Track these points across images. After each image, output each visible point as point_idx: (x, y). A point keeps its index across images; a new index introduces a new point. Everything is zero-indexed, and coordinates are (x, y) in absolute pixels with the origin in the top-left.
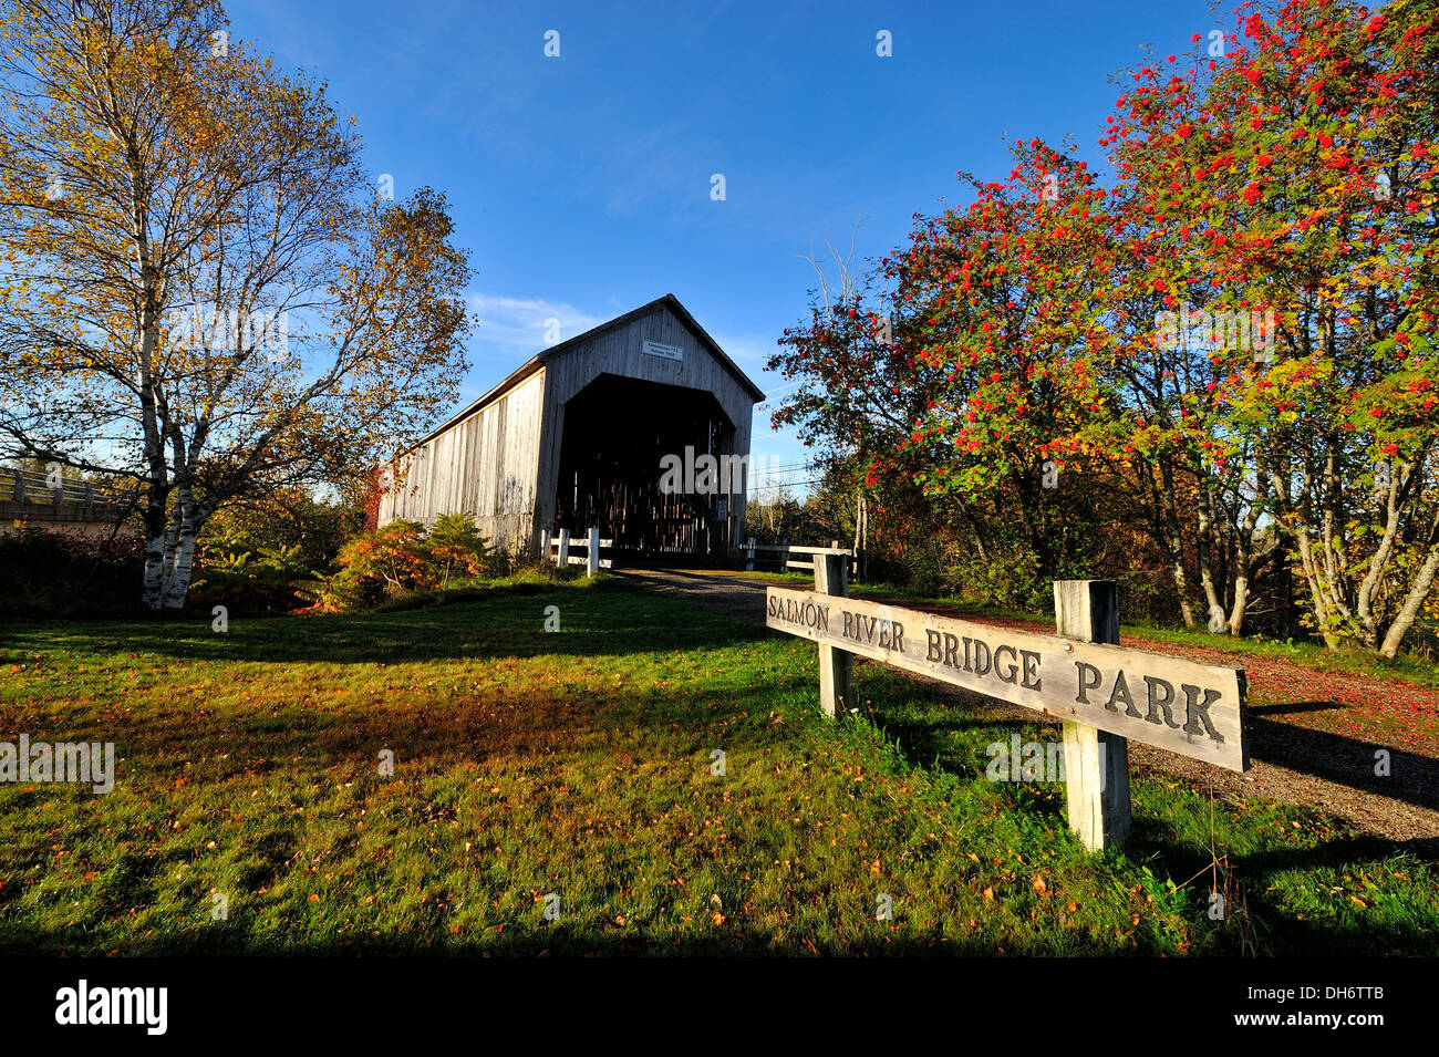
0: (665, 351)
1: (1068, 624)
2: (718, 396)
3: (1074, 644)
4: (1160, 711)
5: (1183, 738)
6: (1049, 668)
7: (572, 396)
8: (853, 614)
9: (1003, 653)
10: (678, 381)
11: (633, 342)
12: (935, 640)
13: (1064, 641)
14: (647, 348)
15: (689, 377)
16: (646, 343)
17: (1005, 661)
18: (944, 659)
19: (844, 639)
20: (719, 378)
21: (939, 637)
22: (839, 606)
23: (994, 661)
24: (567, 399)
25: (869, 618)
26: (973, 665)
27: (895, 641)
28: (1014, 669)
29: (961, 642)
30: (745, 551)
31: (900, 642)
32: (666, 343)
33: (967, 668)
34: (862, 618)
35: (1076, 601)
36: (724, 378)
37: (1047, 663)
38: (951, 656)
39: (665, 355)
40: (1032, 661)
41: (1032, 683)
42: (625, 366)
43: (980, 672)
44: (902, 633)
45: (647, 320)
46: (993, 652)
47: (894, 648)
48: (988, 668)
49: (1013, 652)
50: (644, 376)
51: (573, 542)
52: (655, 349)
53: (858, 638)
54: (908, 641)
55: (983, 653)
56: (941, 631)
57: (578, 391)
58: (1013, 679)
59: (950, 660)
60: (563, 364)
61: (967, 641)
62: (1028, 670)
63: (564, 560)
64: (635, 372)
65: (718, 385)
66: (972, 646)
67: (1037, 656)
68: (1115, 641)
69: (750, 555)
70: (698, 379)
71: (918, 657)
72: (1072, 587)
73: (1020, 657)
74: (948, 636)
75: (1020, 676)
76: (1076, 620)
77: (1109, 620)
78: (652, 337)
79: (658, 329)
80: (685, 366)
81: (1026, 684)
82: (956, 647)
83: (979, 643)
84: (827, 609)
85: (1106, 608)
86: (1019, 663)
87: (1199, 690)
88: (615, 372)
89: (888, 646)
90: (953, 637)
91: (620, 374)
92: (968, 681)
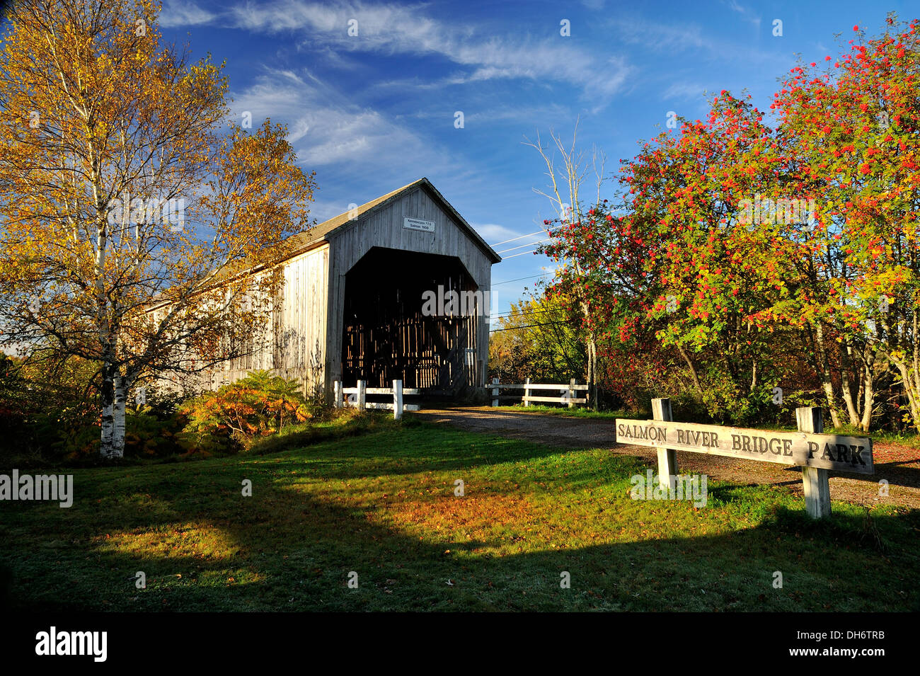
0: (421, 225)
1: (803, 427)
2: (464, 260)
3: (807, 434)
4: (842, 457)
5: (851, 466)
6: (796, 446)
7: (350, 267)
8: (684, 431)
9: (773, 442)
10: (433, 250)
11: (395, 219)
12: (737, 439)
13: (803, 433)
14: (407, 224)
15: (440, 246)
16: (406, 220)
17: (775, 445)
18: (742, 448)
19: (679, 444)
20: (463, 244)
21: (739, 437)
22: (673, 427)
23: (769, 446)
24: (346, 271)
25: (695, 432)
26: (758, 449)
27: (715, 442)
28: (779, 448)
29: (751, 439)
30: (490, 391)
31: (716, 443)
32: (421, 219)
33: (756, 451)
34: (690, 433)
35: (806, 417)
36: (468, 245)
37: (795, 443)
38: (746, 446)
39: (421, 229)
40: (788, 444)
41: (788, 453)
42: (390, 241)
43: (762, 452)
44: (717, 438)
45: (405, 201)
46: (769, 442)
47: (713, 446)
48: (766, 449)
49: (779, 441)
50: (405, 247)
51: (370, 391)
52: (413, 224)
53: (688, 443)
54: (721, 442)
55: (764, 442)
56: (740, 435)
57: (354, 263)
58: (779, 453)
59: (746, 448)
60: (343, 241)
61: (755, 438)
62: (786, 448)
63: (362, 406)
64: (399, 244)
65: (464, 251)
66: (758, 440)
67: (790, 441)
68: (822, 432)
69: (495, 392)
70: (447, 248)
71: (727, 449)
72: (804, 411)
73: (782, 442)
74: (744, 437)
75: (783, 451)
76: (806, 425)
77: (819, 423)
78: (410, 214)
79: (415, 208)
80: (437, 237)
81: (785, 454)
82: (749, 442)
83: (761, 439)
84: (666, 429)
85: (818, 418)
86: (782, 445)
87: (856, 447)
88: (383, 246)
89: (708, 445)
90: (747, 437)
91: (387, 247)
92: (756, 456)
